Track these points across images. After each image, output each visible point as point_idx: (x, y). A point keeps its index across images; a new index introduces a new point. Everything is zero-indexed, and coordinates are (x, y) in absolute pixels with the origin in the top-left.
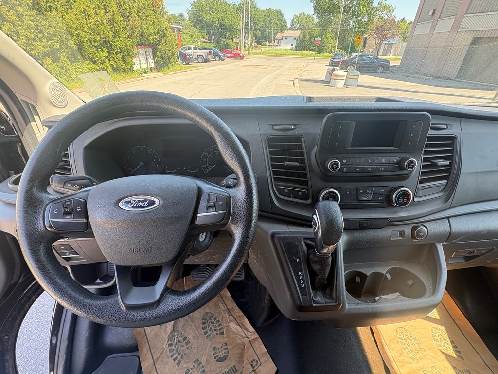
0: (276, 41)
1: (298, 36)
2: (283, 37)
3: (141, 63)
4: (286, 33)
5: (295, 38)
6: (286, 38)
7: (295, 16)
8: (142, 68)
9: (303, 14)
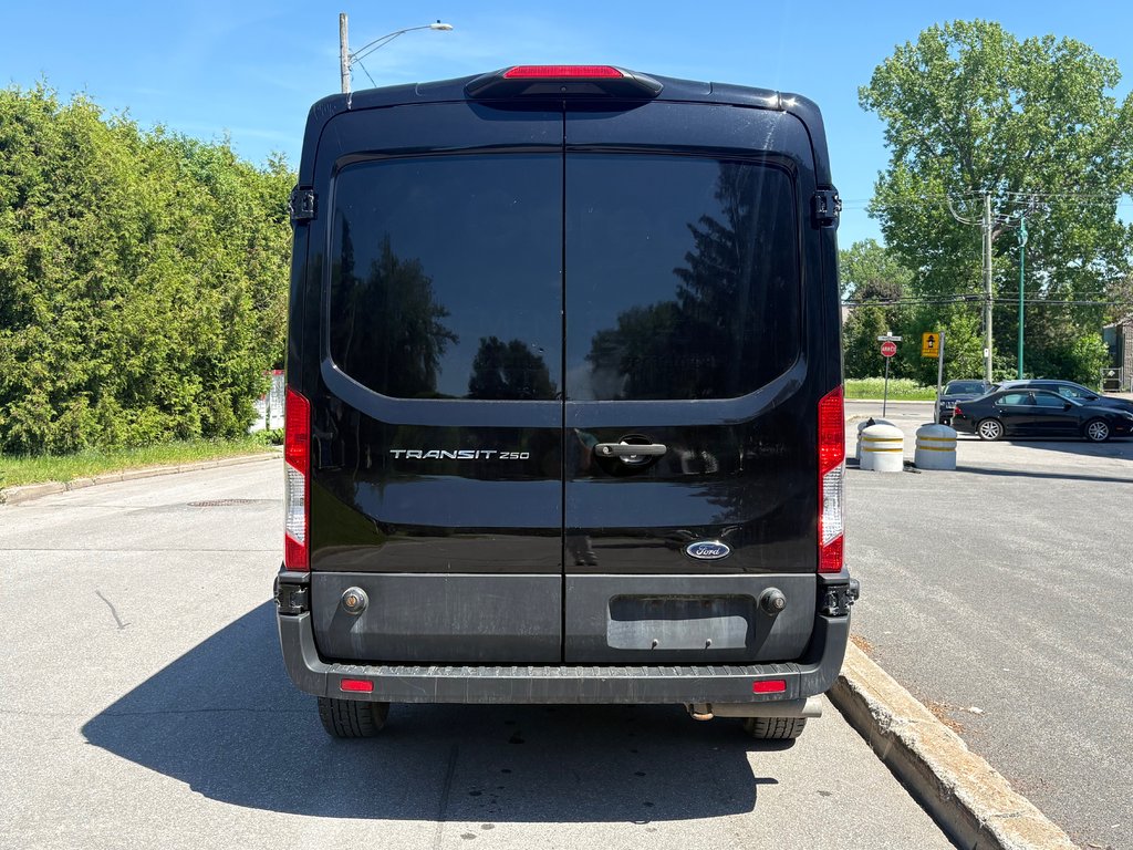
3: (272, 413)
8: (271, 428)
9: (869, 246)
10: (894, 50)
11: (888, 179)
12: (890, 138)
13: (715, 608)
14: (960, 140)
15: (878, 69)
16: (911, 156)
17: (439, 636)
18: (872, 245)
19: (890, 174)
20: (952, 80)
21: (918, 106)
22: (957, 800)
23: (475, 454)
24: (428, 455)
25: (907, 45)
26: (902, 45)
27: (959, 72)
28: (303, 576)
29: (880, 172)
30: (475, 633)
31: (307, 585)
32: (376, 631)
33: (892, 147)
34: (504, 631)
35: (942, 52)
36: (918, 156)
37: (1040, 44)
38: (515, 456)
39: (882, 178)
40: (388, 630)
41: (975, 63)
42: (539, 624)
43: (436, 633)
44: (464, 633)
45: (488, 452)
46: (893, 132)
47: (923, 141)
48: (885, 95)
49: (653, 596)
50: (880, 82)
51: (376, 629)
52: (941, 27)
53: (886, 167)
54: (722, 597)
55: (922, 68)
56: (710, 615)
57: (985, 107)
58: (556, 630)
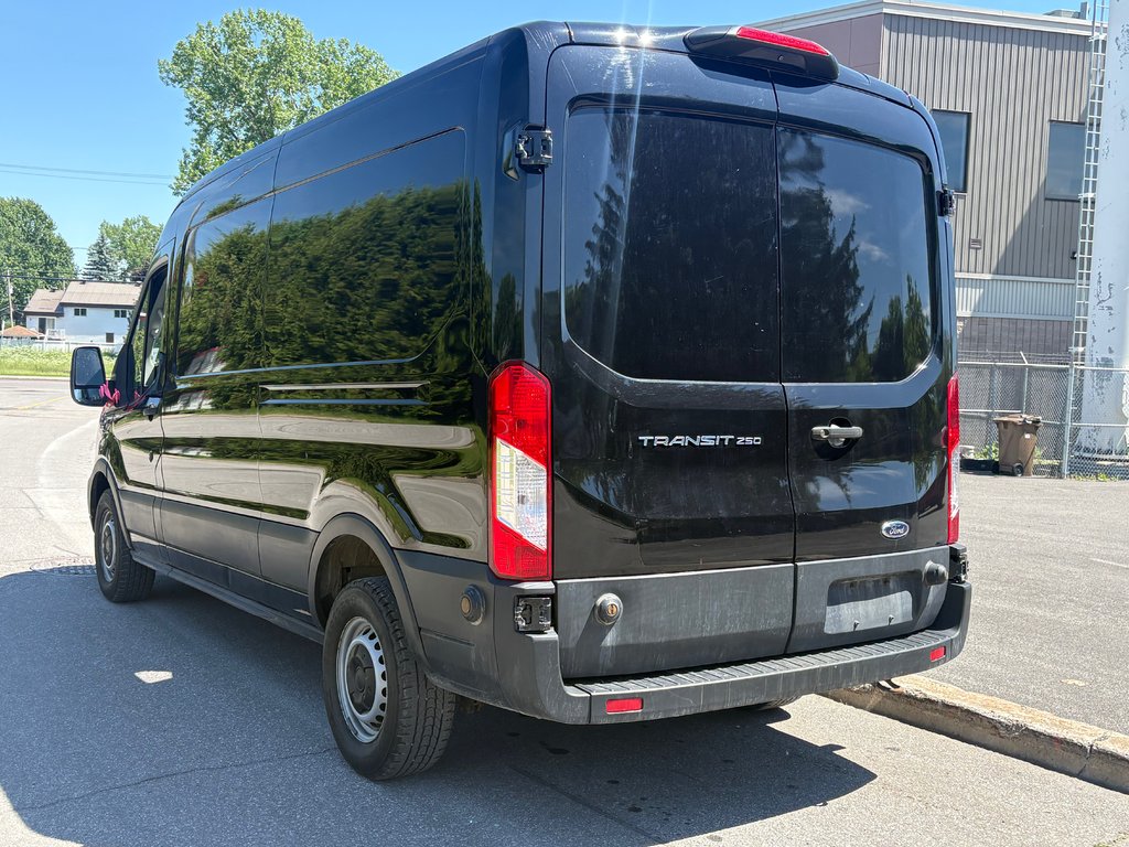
0: (33, 322)
1: (131, 303)
2: (63, 305)
4: (75, 293)
5: (120, 311)
6: (81, 309)
7: (107, 230)
9: (141, 223)
10: (197, 28)
11: (193, 159)
12: (193, 117)
13: (891, 585)
14: (262, 127)
15: (181, 44)
16: (214, 137)
17: (691, 639)
18: (145, 222)
19: (195, 153)
20: (256, 67)
21: (222, 89)
22: (1036, 734)
23: (715, 440)
24: (674, 442)
25: (209, 25)
26: (204, 25)
27: (264, 59)
28: (549, 585)
29: (184, 150)
30: (722, 632)
31: (553, 597)
32: (631, 641)
33: (195, 126)
34: (747, 628)
35: (244, 38)
36: (221, 137)
37: (336, 46)
38: (749, 440)
39: (187, 156)
40: (644, 639)
41: (278, 55)
42: (773, 619)
43: (688, 637)
44: (713, 634)
45: (727, 437)
46: (195, 111)
47: (225, 124)
48: (188, 73)
49: (850, 579)
50: (183, 58)
51: (630, 640)
52: (245, 13)
53: (190, 146)
54: (894, 575)
55: (225, 51)
56: (888, 593)
57: (285, 99)
58: (787, 622)
